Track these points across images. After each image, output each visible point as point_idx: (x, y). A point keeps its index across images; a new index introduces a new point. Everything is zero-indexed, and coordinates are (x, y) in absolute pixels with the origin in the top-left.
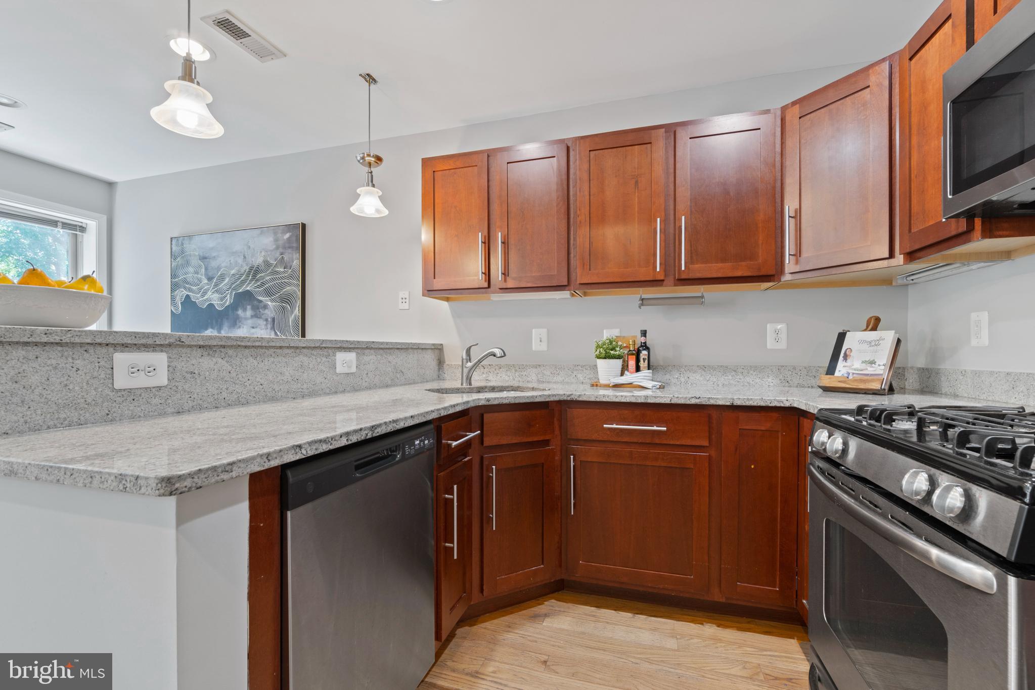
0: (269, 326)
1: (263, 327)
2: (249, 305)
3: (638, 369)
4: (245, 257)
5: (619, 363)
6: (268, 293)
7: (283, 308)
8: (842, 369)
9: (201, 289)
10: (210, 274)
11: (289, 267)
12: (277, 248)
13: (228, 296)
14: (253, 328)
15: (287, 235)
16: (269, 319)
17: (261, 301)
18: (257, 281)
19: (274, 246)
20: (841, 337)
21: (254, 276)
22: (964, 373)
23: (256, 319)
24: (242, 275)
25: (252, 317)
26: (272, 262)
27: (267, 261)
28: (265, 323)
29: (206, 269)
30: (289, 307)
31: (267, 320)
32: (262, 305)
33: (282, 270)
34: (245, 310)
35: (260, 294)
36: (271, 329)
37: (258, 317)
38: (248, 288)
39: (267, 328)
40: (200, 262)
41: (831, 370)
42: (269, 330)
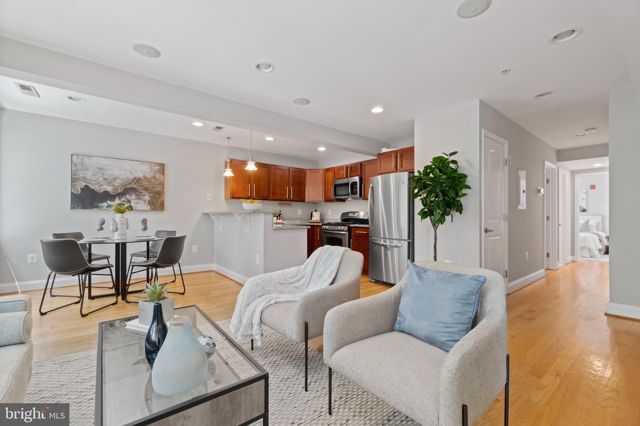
0: (147, 203)
1: (143, 203)
2: (134, 193)
3: (280, 219)
4: (131, 172)
5: (276, 217)
6: (146, 189)
7: (155, 196)
8: (313, 219)
9: (98, 183)
10: (106, 177)
11: (158, 180)
12: (152, 171)
13: (119, 188)
14: (136, 203)
15: (157, 168)
16: (147, 201)
17: (142, 193)
18: (139, 184)
19: (150, 171)
20: (312, 213)
21: (137, 182)
22: (328, 219)
23: (138, 200)
24: (129, 180)
25: (136, 199)
26: (148, 177)
27: (145, 176)
28: (144, 202)
29: (102, 174)
30: (158, 196)
31: (145, 201)
32: (142, 194)
33: (154, 181)
34: (131, 195)
35: (141, 189)
36: (148, 205)
37: (140, 199)
38: (133, 186)
39: (145, 204)
40: (97, 170)
41: (311, 219)
42: (146, 205)
